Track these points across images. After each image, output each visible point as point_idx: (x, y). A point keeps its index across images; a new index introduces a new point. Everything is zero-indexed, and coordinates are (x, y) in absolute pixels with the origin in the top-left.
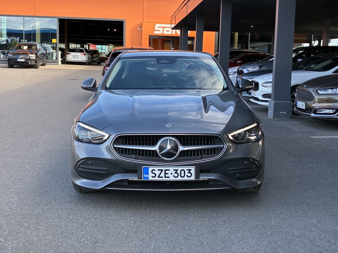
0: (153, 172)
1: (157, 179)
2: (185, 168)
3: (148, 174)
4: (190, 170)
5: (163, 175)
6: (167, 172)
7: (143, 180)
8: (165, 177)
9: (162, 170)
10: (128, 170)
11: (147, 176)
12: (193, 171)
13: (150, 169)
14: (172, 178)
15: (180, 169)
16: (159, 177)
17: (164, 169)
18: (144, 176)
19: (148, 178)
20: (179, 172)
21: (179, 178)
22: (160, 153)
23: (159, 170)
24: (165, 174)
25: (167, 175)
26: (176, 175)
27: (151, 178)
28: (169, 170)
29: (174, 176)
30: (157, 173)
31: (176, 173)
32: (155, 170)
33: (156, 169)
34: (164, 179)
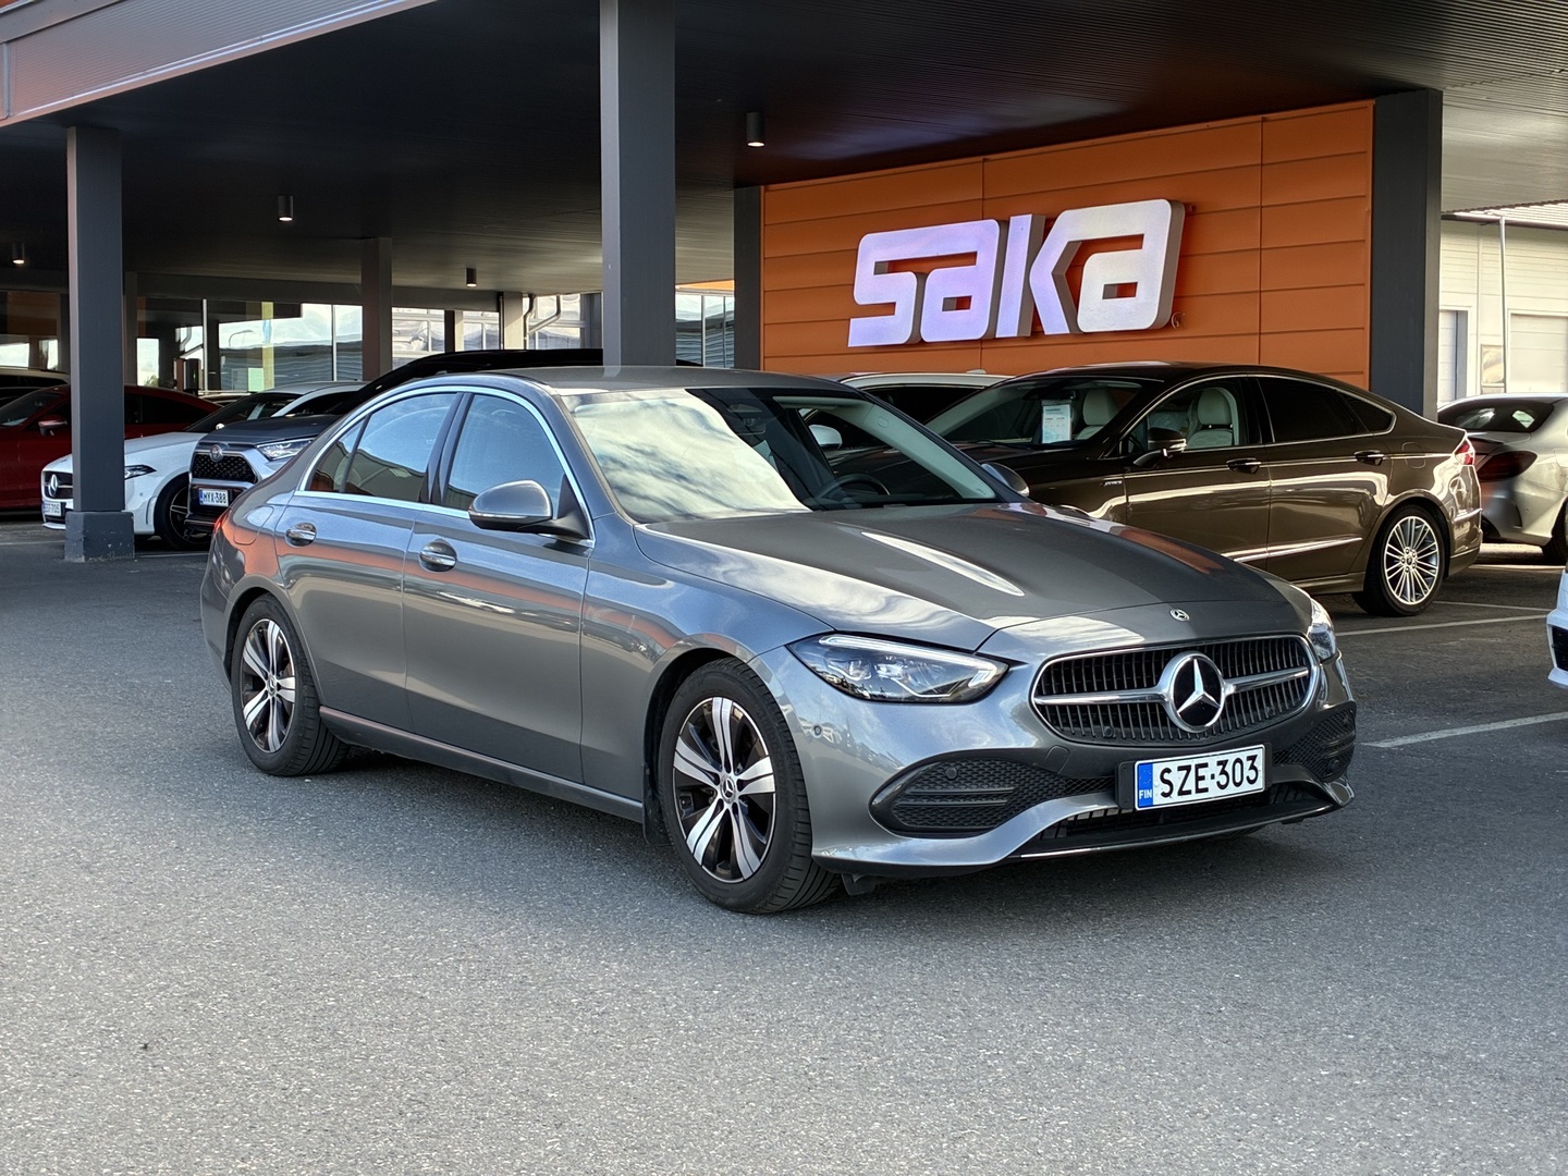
0: (1166, 776)
1: (1175, 799)
2: (1243, 756)
3: (1150, 787)
4: (1253, 758)
5: (1190, 785)
6: (1202, 772)
7: (1138, 809)
8: (1199, 791)
9: (1188, 768)
10: (1079, 782)
11: (1148, 794)
12: (1259, 764)
13: (1157, 769)
14: (1214, 793)
15: (1231, 757)
16: (1181, 793)
17: (1193, 763)
18: (1141, 795)
19: (1151, 799)
20: (1229, 769)
21: (1232, 790)
22: (1178, 708)
23: (1180, 769)
24: (1199, 778)
25: (1202, 785)
26: (1223, 779)
27: (1159, 801)
28: (1205, 765)
29: (1218, 783)
30: (1176, 778)
31: (1223, 772)
32: (1168, 770)
33: (1173, 766)
34: (1194, 797)
